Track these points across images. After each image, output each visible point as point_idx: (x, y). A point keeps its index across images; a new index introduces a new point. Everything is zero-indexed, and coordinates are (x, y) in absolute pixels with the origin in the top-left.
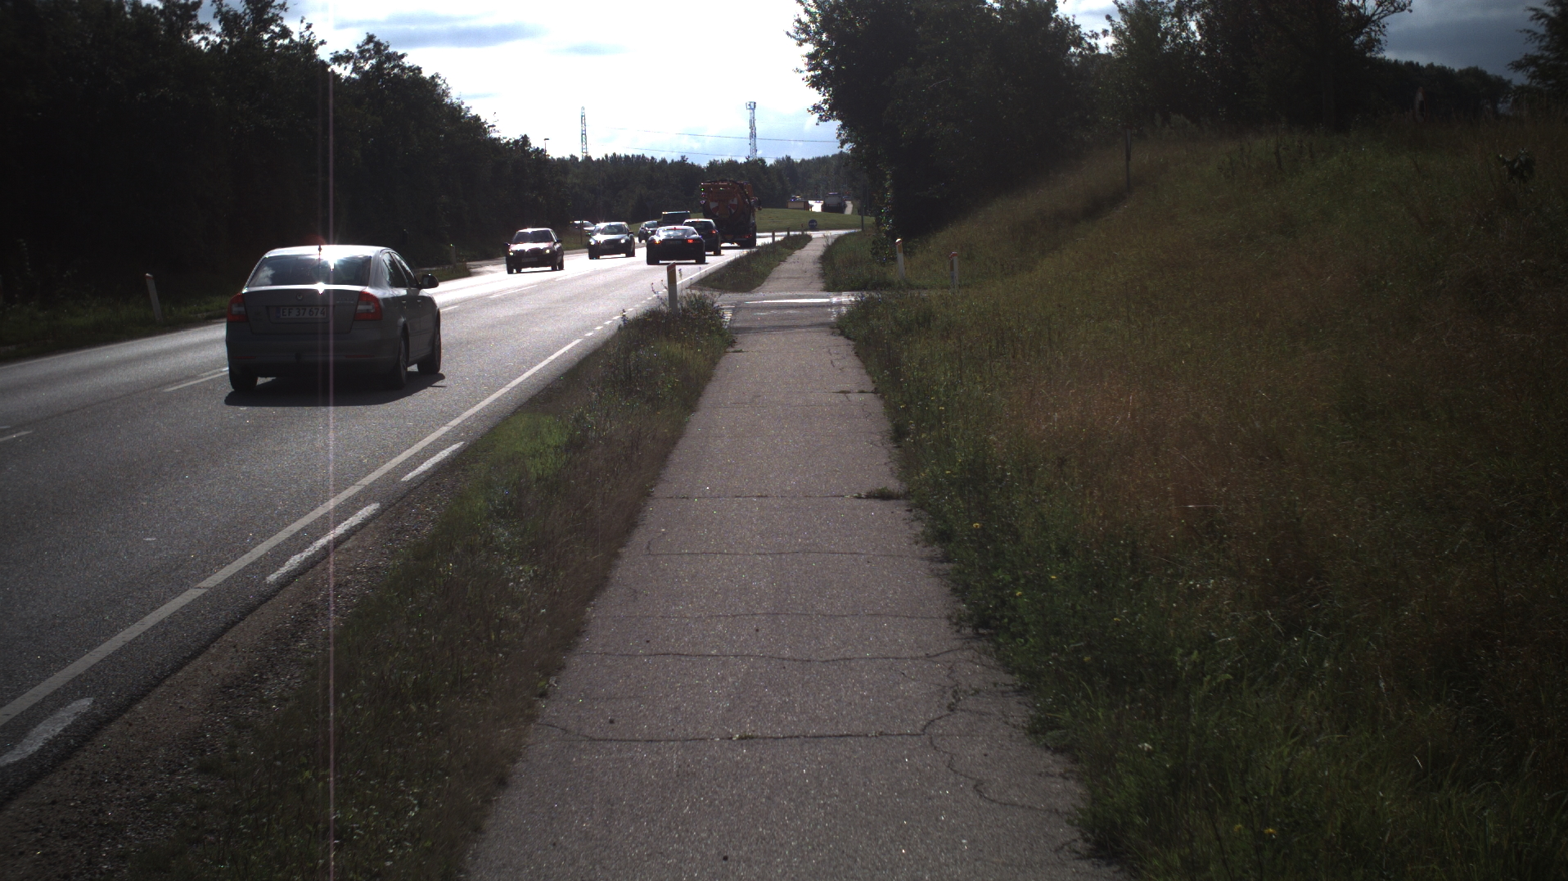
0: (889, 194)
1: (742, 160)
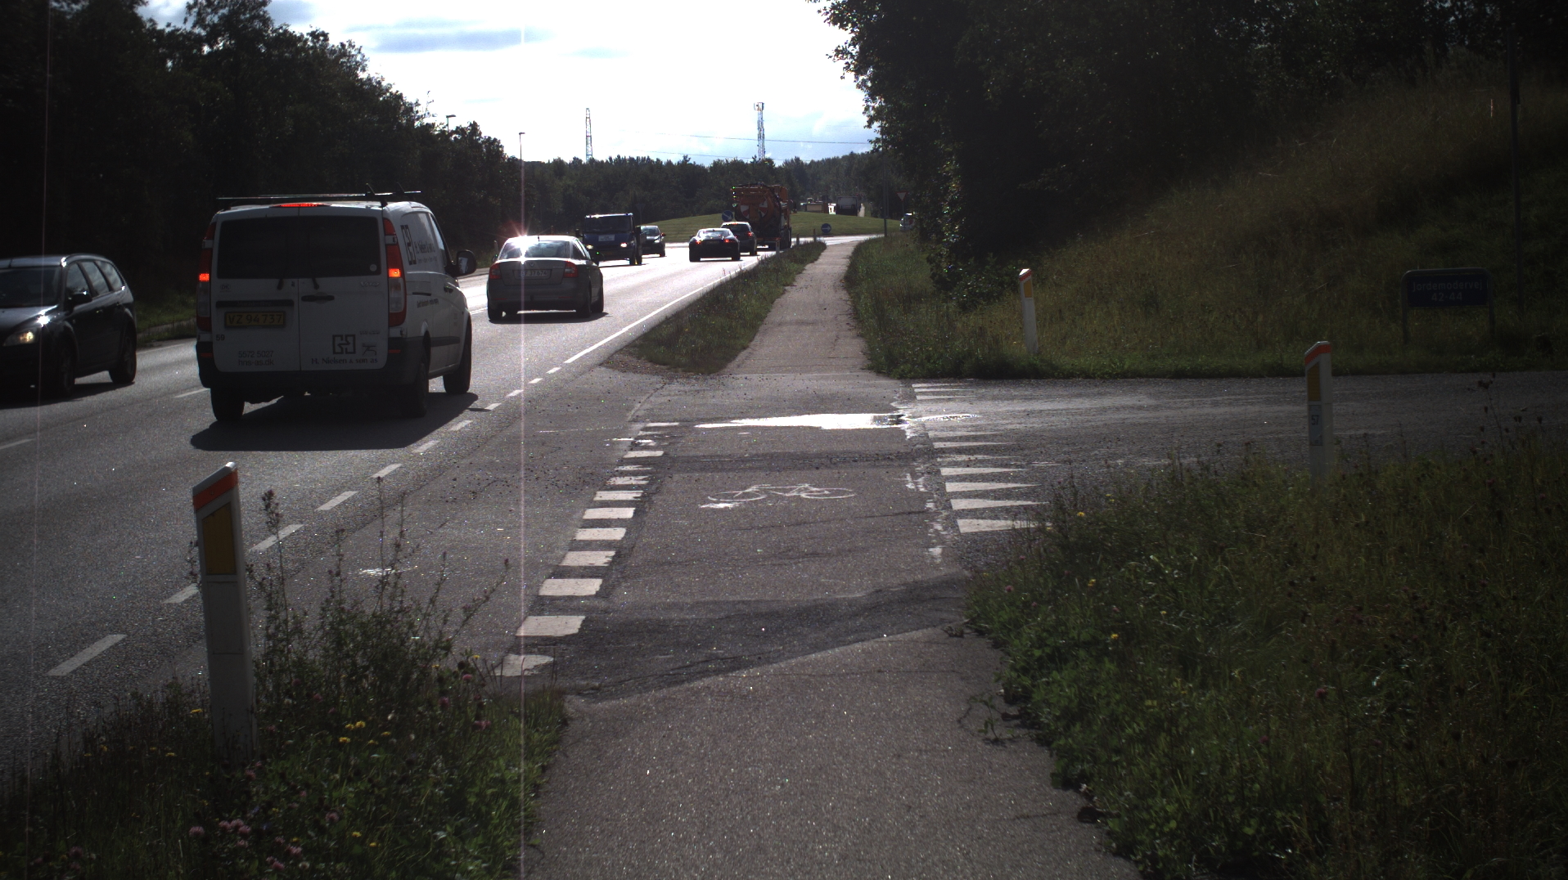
0: (954, 186)
1: (748, 160)
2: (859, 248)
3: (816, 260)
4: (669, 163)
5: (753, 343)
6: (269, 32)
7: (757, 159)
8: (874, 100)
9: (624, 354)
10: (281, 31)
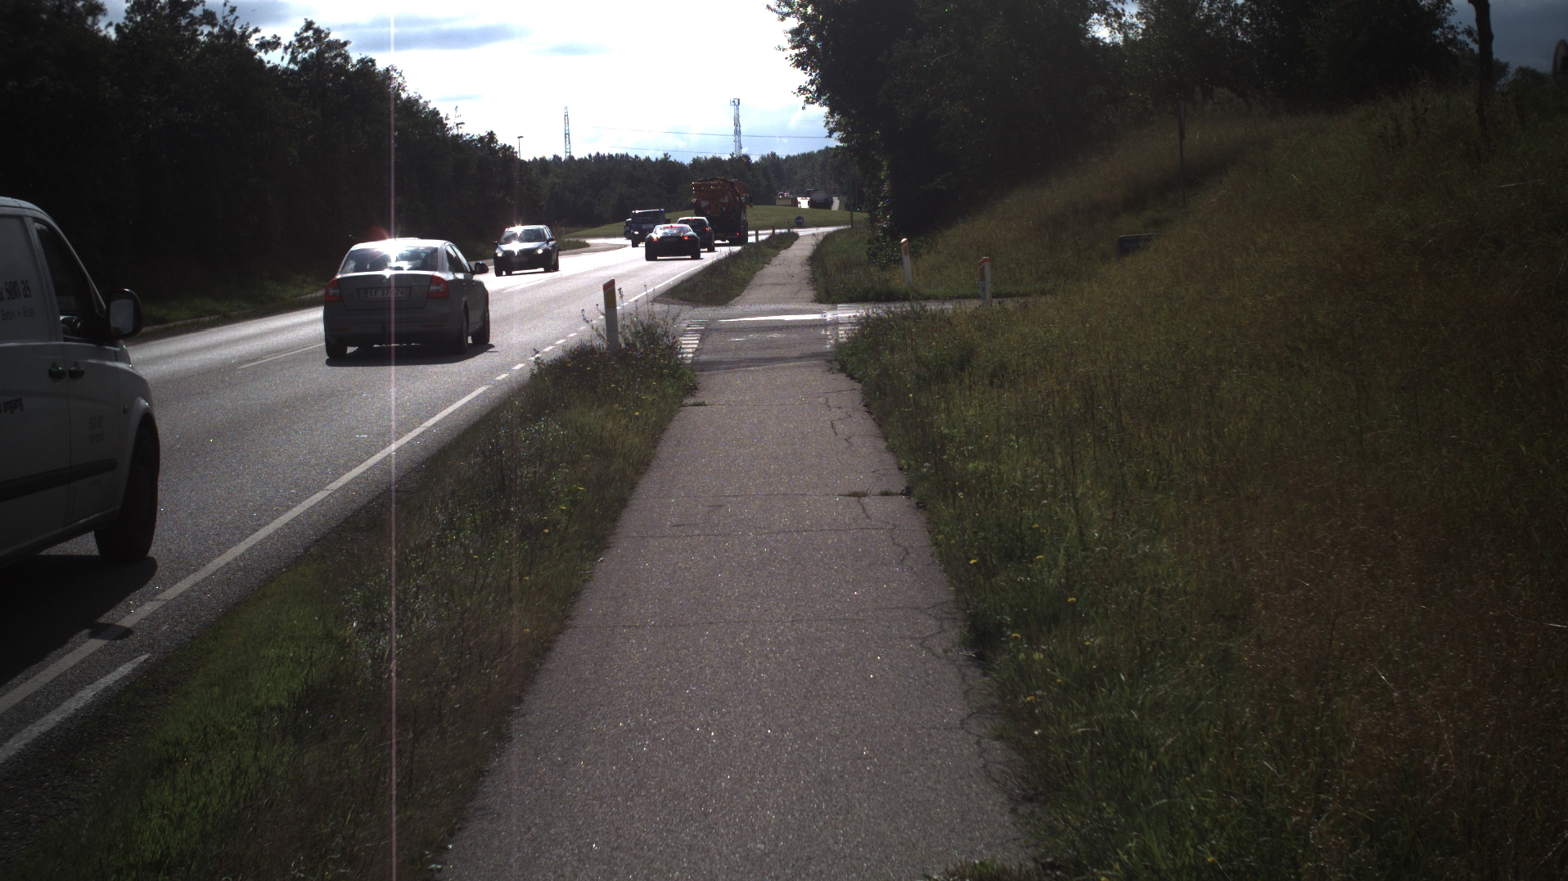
0: (886, 188)
1: (726, 157)
3: (789, 247)
4: (648, 159)
7: (735, 156)
8: (833, 117)
9: (662, 297)
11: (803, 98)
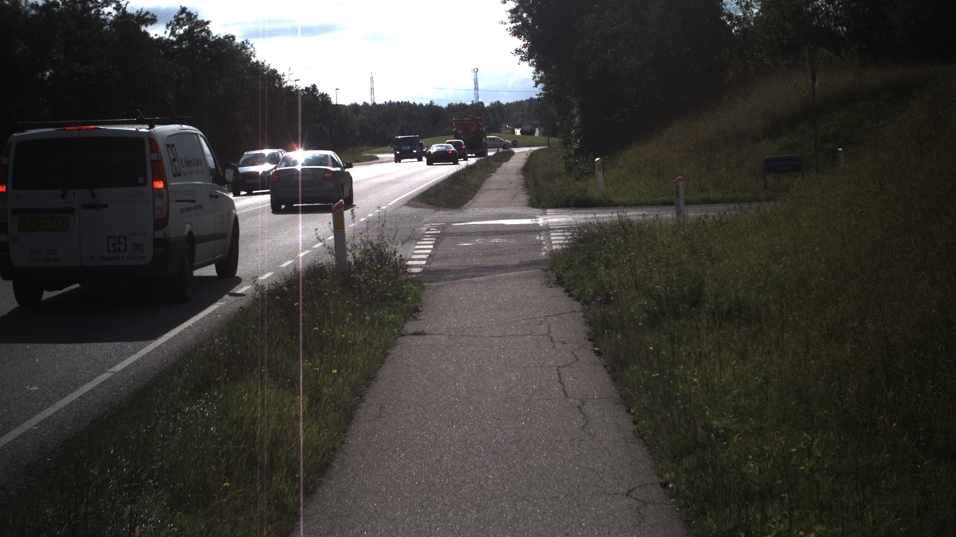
0: (577, 120)
1: (469, 103)
2: (533, 154)
3: (508, 160)
4: (421, 105)
5: (475, 197)
6: (211, 38)
7: (474, 102)
8: (538, 73)
9: (414, 201)
10: (217, 38)
11: (519, 57)
